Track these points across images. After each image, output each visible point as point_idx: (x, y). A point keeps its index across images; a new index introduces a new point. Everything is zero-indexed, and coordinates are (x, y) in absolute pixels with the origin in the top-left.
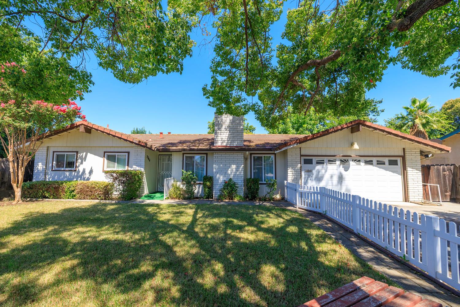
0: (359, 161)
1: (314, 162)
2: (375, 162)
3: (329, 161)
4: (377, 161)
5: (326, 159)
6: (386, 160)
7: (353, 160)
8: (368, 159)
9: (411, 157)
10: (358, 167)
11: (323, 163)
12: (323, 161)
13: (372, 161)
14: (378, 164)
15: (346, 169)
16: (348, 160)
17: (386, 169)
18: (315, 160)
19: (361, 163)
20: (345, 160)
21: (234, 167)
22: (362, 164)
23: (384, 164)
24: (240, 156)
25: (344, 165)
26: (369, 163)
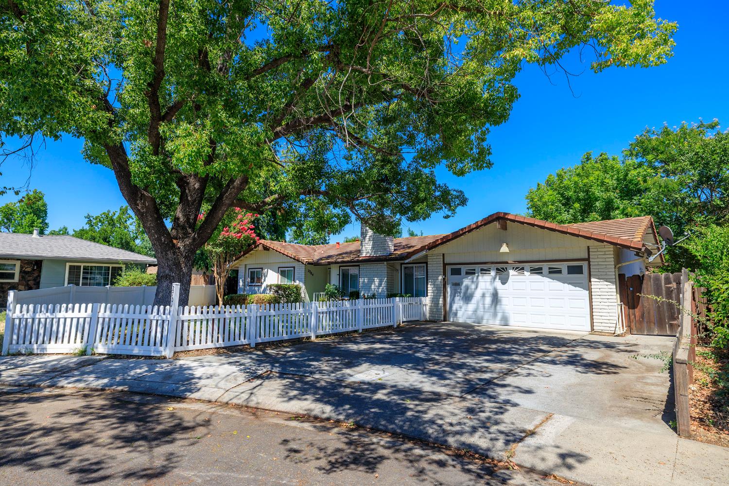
0: (523, 269)
1: (463, 272)
2: (545, 270)
3: (482, 270)
4: (550, 268)
5: (478, 268)
6: (564, 266)
7: (513, 268)
8: (536, 265)
9: (598, 260)
10: (522, 277)
11: (474, 273)
12: (474, 270)
13: (541, 269)
14: (550, 272)
15: (504, 282)
16: (506, 268)
17: (564, 281)
18: (464, 269)
19: (525, 272)
20: (503, 269)
21: (377, 281)
22: (527, 274)
23: (560, 272)
24: (383, 267)
25: (500, 275)
26: (537, 271)
